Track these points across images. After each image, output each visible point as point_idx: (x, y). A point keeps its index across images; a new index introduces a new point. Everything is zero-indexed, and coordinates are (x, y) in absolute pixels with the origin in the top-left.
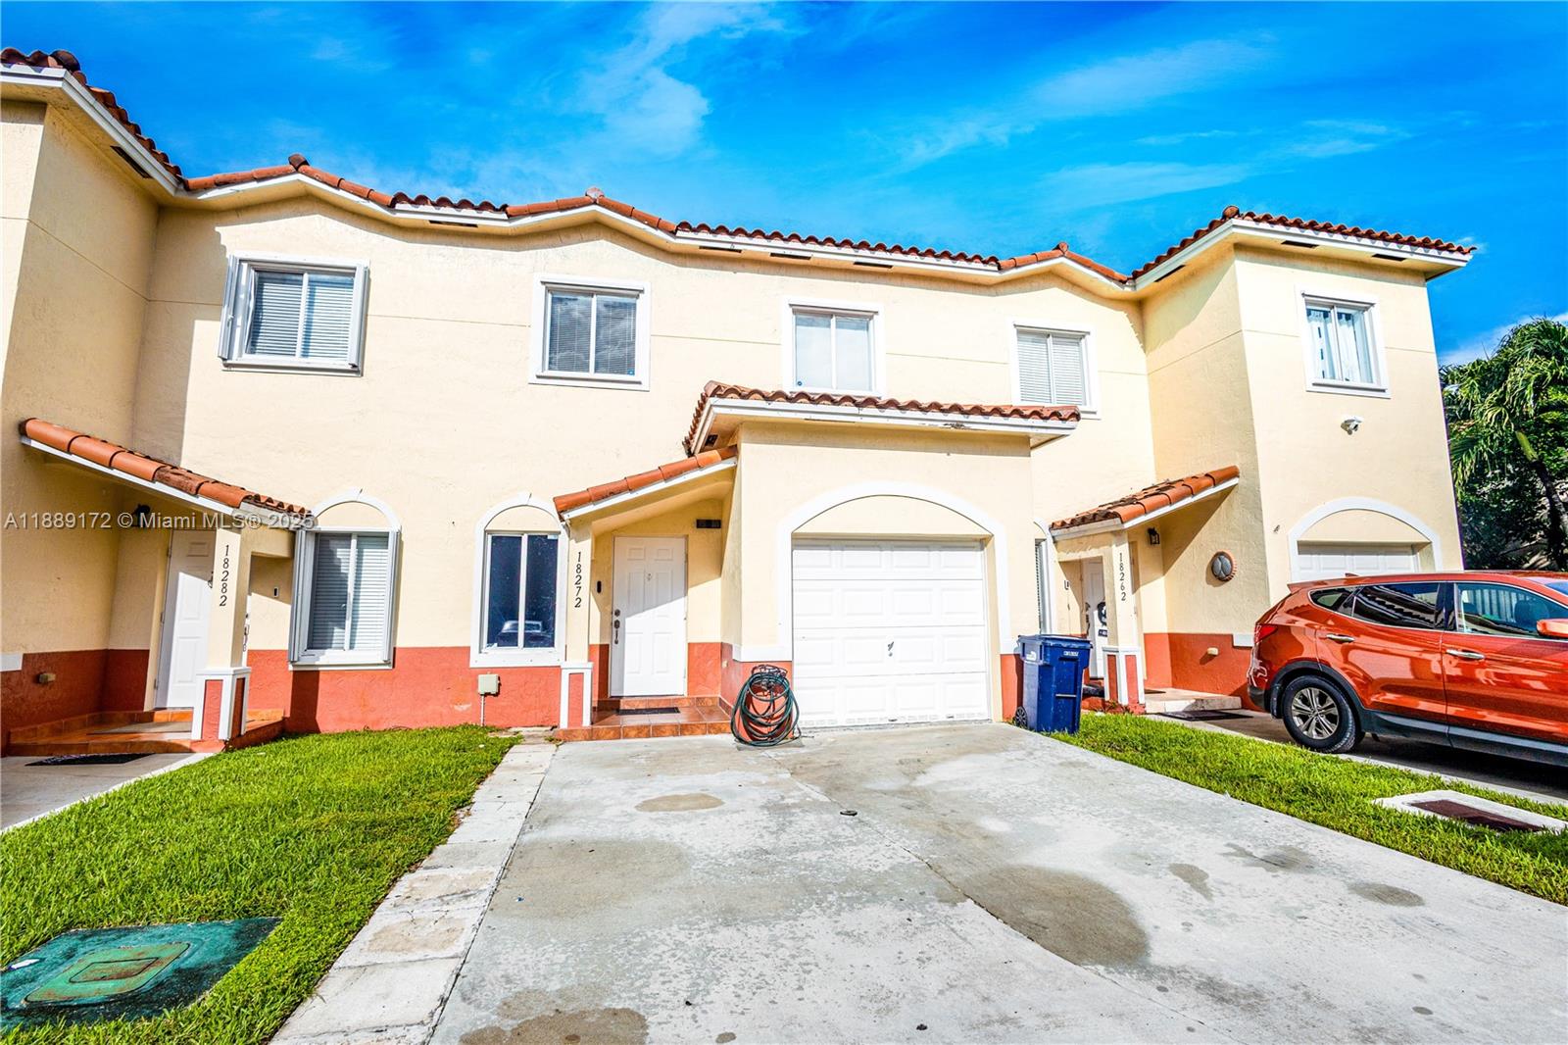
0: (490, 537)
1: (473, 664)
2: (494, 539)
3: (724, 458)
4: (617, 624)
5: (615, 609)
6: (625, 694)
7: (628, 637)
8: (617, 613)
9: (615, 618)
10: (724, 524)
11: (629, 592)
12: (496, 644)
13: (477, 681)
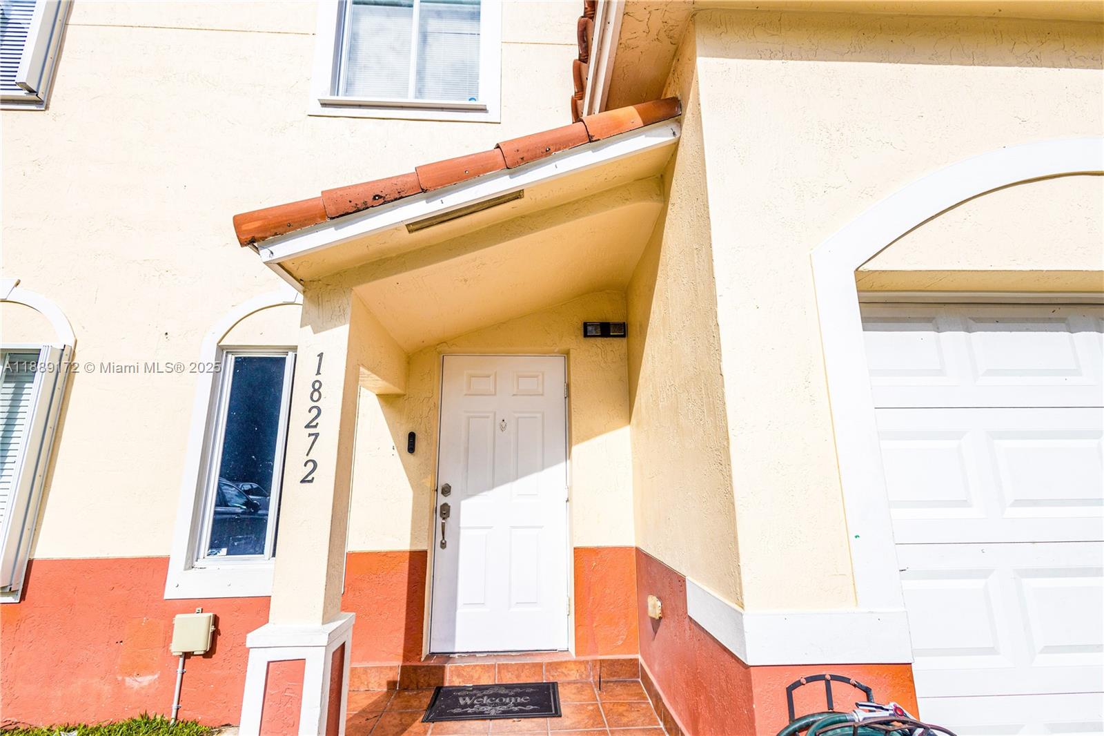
0: (231, 360)
1: (171, 592)
2: (240, 363)
3: (649, 121)
4: (445, 511)
5: (442, 483)
6: (458, 648)
7: (464, 534)
8: (446, 490)
9: (442, 500)
10: (633, 330)
11: (467, 450)
12: (224, 551)
13: (172, 626)
